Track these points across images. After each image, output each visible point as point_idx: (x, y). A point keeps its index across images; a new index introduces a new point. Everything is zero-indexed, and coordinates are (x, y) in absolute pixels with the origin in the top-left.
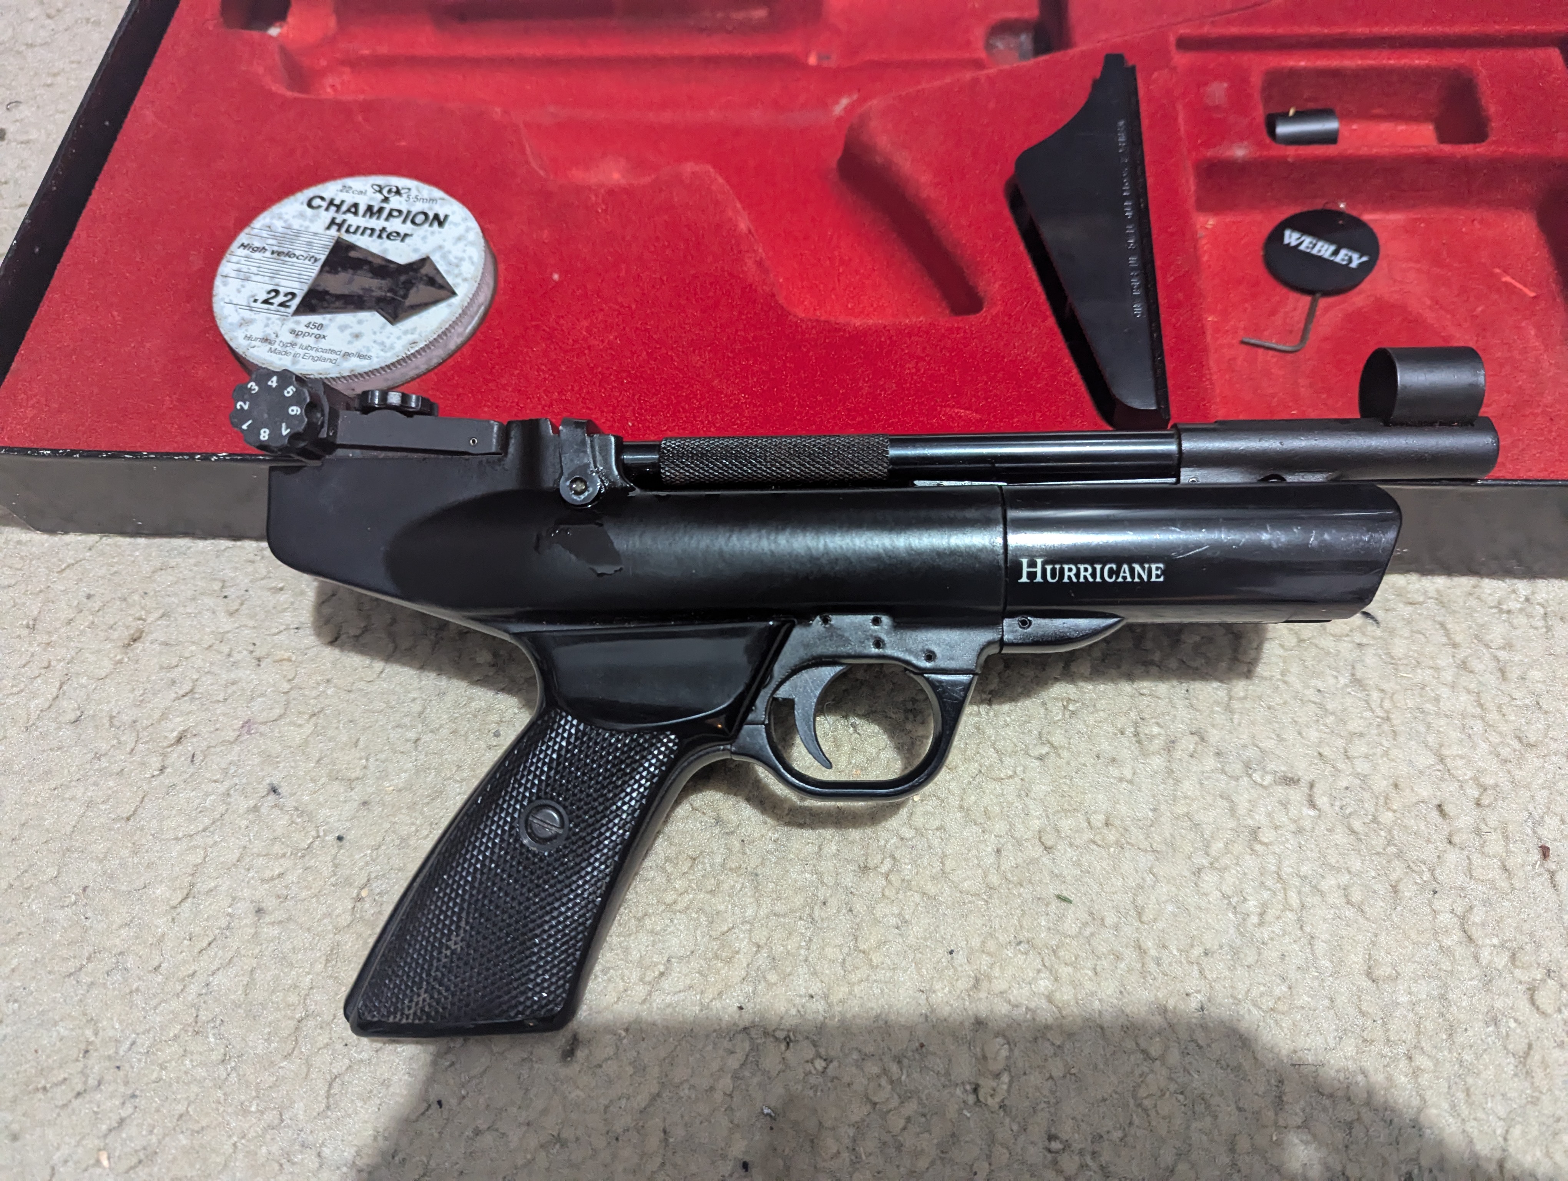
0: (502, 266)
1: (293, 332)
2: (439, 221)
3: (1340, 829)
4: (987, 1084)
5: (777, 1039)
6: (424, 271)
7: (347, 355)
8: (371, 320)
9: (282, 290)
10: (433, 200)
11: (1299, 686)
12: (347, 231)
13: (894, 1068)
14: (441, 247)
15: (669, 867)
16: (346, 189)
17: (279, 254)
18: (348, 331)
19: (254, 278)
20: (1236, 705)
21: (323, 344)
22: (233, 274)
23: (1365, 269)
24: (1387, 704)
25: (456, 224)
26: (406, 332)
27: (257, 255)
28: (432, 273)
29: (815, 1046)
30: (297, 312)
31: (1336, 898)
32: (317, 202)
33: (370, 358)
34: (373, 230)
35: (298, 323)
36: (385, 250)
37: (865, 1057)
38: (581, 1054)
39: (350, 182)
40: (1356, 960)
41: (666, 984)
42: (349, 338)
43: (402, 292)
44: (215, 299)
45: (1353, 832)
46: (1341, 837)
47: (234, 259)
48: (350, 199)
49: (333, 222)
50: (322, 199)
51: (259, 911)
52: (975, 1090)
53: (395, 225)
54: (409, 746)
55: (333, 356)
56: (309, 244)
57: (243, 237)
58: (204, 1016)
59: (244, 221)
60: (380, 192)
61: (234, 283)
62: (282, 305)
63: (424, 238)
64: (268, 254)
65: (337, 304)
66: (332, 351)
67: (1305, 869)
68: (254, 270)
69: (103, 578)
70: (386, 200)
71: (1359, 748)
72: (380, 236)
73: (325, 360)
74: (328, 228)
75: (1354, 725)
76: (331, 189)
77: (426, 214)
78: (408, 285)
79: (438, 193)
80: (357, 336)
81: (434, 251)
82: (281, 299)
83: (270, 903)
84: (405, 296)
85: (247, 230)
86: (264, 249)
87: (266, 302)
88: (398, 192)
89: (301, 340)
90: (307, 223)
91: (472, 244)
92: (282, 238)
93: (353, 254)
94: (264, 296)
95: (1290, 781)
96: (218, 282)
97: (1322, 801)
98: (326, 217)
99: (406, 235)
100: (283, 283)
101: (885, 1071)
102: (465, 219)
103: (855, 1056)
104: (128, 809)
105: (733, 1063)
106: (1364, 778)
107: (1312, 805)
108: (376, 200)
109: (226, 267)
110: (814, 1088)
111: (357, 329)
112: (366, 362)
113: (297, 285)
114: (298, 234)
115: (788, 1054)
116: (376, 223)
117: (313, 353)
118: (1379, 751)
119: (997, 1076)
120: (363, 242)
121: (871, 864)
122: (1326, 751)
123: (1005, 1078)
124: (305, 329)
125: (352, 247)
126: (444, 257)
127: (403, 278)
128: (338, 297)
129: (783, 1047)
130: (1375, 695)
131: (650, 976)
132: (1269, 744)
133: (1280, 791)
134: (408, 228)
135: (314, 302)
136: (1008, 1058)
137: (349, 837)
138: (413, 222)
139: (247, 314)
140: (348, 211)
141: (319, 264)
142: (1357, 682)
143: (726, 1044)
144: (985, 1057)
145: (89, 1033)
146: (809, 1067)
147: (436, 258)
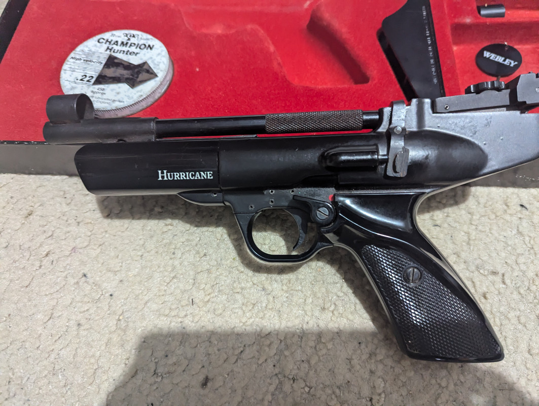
0: (176, 66)
1: (92, 92)
2: (150, 47)
3: (515, 293)
4: (375, 398)
5: (289, 379)
6: (145, 67)
7: (114, 101)
8: (124, 87)
9: (88, 75)
10: (148, 39)
11: (497, 235)
12: (114, 52)
13: (337, 391)
14: (151, 58)
15: (244, 308)
16: (113, 35)
17: (87, 61)
18: (115, 91)
19: (77, 70)
20: (472, 242)
21: (105, 97)
22: (68, 69)
23: (517, 67)
24: (532, 242)
25: (158, 49)
26: (138, 92)
27: (78, 61)
28: (148, 68)
29: (305, 381)
30: (95, 83)
31: (514, 321)
32: (101, 41)
33: (123, 102)
34: (124, 51)
35: (94, 88)
36: (129, 59)
37: (325, 387)
38: (209, 384)
39: (115, 32)
40: (523, 346)
41: (243, 356)
42: (115, 94)
43: (136, 76)
44: (61, 79)
45: (520, 293)
46: (515, 296)
47: (69, 63)
48: (115, 39)
49: (108, 48)
50: (104, 39)
51: (79, 325)
52: (371, 400)
53: (133, 49)
54: (139, 257)
55: (109, 101)
56: (99, 57)
57: (72, 55)
58: (57, 367)
59: (73, 49)
60: (127, 36)
61: (69, 73)
62: (88, 81)
63: (145, 54)
64: (82, 61)
65: (110, 80)
66: (108, 99)
67: (502, 309)
68: (77, 67)
69: (17, 190)
70: (129, 39)
71: (521, 260)
72: (127, 54)
73: (105, 103)
74: (106, 50)
75: (519, 251)
76: (107, 35)
77: (145, 45)
78: (138, 73)
79: (149, 37)
80: (118, 93)
81: (149, 59)
82: (87, 78)
83: (83, 322)
85: (74, 52)
86: (81, 59)
87: (82, 80)
88: (134, 36)
89: (95, 95)
90: (97, 49)
91: (164, 56)
92: (88, 55)
93: (116, 61)
94: (80, 78)
95: (494, 273)
96: (62, 72)
97: (508, 281)
98: (105, 46)
99: (137, 53)
100: (88, 72)
101: (334, 393)
102: (161, 47)
103: (321, 386)
104: (27, 283)
105: (272, 388)
106: (524, 272)
107: (504, 283)
108: (125, 40)
109: (65, 66)
110: (305, 399)
111: (118, 90)
112: (122, 104)
113: (94, 73)
114: (94, 53)
115: (294, 385)
116: (125, 49)
117: (100, 100)
118: (530, 261)
119: (380, 395)
120: (120, 56)
121: (326, 307)
122: (509, 261)
123: (383, 395)
124: (97, 91)
125: (116, 58)
126: (153, 62)
127: (136, 70)
128: (111, 78)
129: (292, 382)
130: (527, 239)
131: (237, 352)
132: (485, 258)
133: (491, 277)
134: (138, 50)
135: (101, 79)
136: (384, 387)
137: (115, 294)
138: (140, 48)
139: (74, 85)
140: (114, 44)
141: (103, 65)
142: (520, 233)
143: (268, 380)
144: (374, 387)
145: (10, 374)
146: (302, 390)
147: (150, 62)
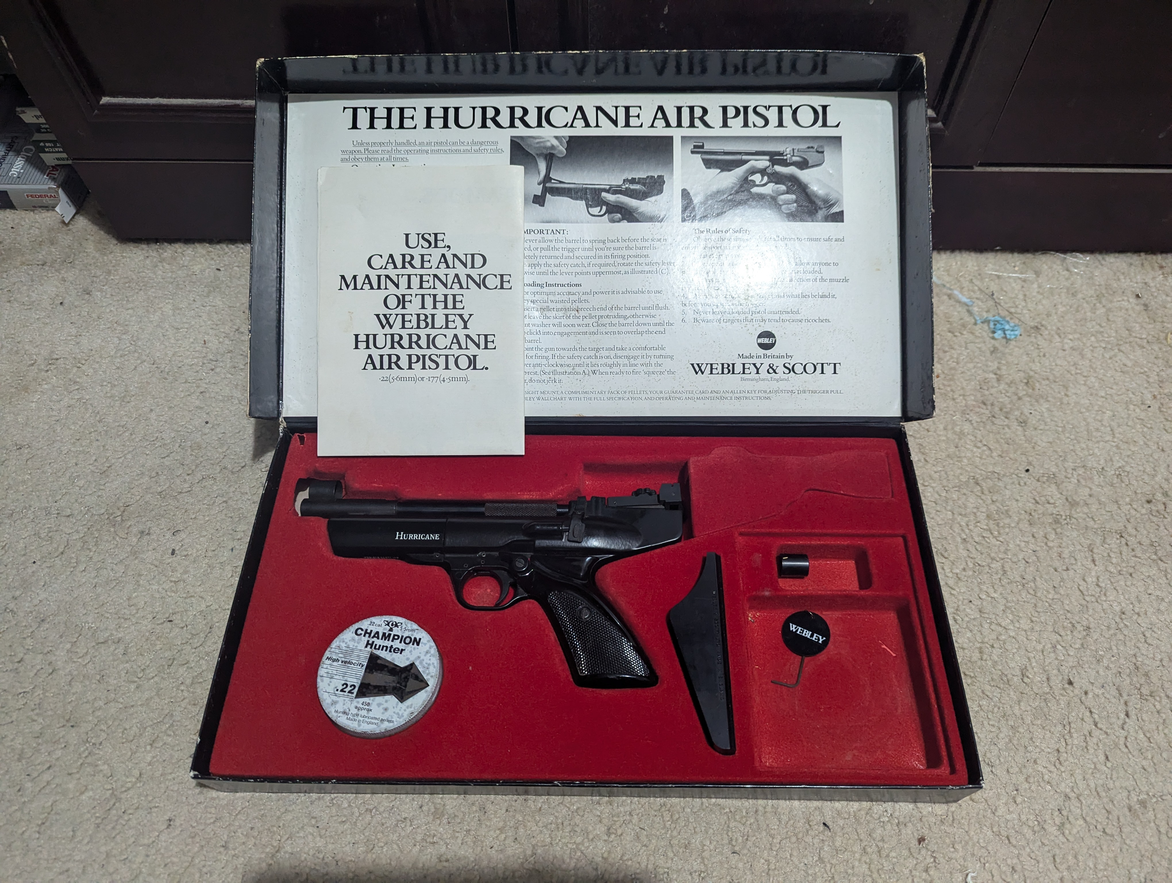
0: (445, 661)
1: (356, 707)
2: (417, 642)
6: (412, 671)
7: (382, 720)
8: (391, 700)
9: (349, 684)
10: (413, 630)
11: (797, 863)
12: (375, 648)
14: (419, 657)
16: (372, 623)
17: (345, 662)
18: (382, 707)
19: (335, 677)
21: (371, 714)
22: (325, 675)
23: (825, 643)
24: (833, 870)
25: (425, 644)
26: (408, 707)
27: (335, 663)
28: (417, 673)
30: (357, 696)
32: (359, 632)
33: (393, 722)
34: (387, 647)
35: (358, 702)
36: (393, 659)
39: (373, 619)
42: (382, 711)
43: (403, 684)
44: (318, 690)
47: (325, 666)
48: (375, 629)
49: (368, 643)
50: (362, 630)
53: (397, 644)
55: (376, 721)
56: (358, 656)
57: (327, 654)
59: (328, 643)
60: (388, 625)
61: (326, 680)
62: (350, 692)
63: (411, 652)
64: (340, 663)
65: (375, 691)
66: (376, 718)
68: (335, 672)
70: (391, 630)
72: (390, 651)
73: (372, 723)
74: (366, 647)
76: (365, 624)
77: (410, 638)
78: (406, 679)
79: (415, 626)
80: (386, 709)
81: (416, 659)
82: (349, 689)
84: (405, 686)
85: (329, 649)
86: (338, 660)
87: (342, 691)
88: (396, 625)
89: (360, 712)
90: (356, 644)
91: (433, 655)
92: (346, 653)
93: (379, 662)
94: (340, 688)
96: (319, 680)
98: (365, 639)
99: (402, 650)
100: (349, 679)
102: (429, 641)
108: (386, 629)
109: (322, 672)
111: (385, 705)
112: (391, 724)
113: (355, 680)
114: (352, 651)
116: (387, 643)
117: (366, 719)
120: (382, 654)
124: (362, 706)
125: (378, 657)
126: (421, 663)
127: (403, 676)
128: (375, 687)
130: (828, 866)
134: (402, 646)
135: (364, 690)
138: (405, 643)
139: (335, 698)
140: (374, 637)
141: (364, 667)
142: (821, 859)
147: (417, 663)
